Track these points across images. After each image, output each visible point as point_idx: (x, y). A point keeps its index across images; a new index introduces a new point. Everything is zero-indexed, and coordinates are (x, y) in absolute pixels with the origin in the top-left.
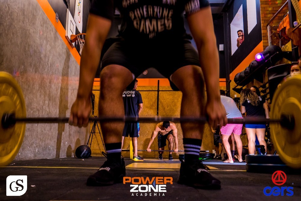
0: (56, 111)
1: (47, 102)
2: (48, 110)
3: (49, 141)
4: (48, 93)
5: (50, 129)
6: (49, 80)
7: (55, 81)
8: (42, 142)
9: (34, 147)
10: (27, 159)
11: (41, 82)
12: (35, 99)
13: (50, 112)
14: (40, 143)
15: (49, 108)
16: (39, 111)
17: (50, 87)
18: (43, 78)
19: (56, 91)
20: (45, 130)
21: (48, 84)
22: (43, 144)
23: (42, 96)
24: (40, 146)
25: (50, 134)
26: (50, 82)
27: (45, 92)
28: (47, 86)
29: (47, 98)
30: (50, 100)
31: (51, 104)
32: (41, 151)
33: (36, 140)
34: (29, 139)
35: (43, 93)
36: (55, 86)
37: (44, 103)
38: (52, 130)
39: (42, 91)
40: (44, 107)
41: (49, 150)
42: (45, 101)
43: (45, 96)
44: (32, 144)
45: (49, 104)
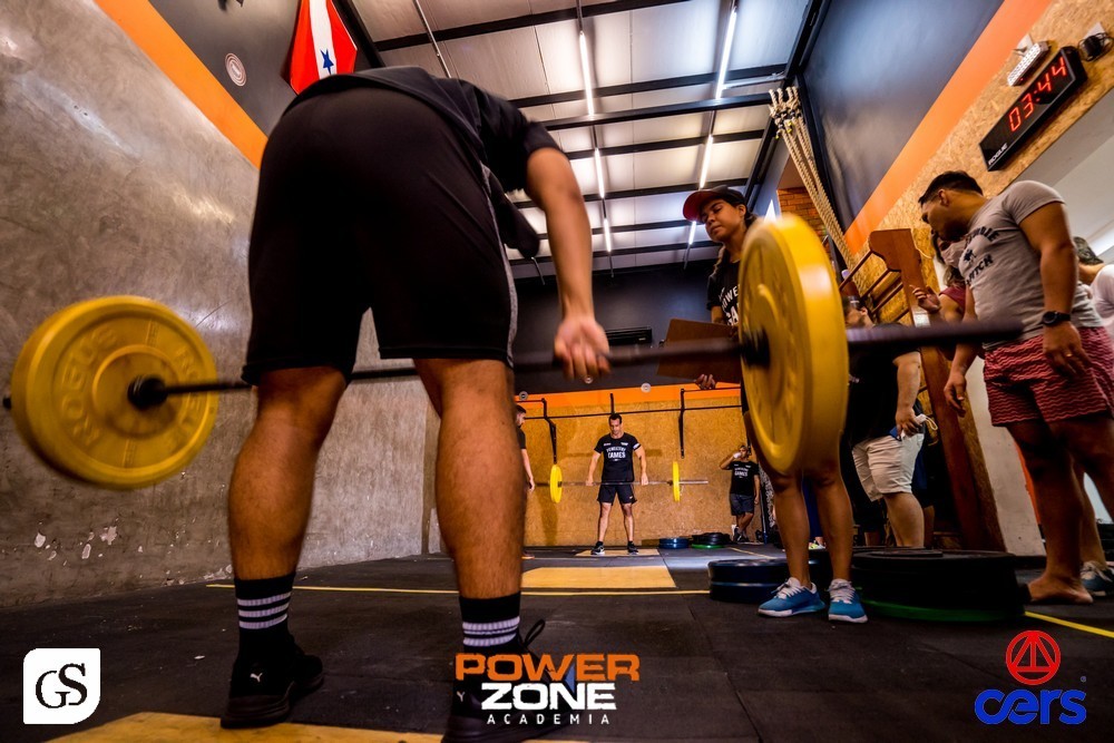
0: (409, 468)
1: (389, 454)
2: (392, 468)
3: (397, 525)
4: (390, 436)
5: (400, 502)
6: (392, 413)
7: (406, 413)
8: (382, 528)
9: (366, 539)
10: (352, 561)
11: (377, 420)
12: (364, 451)
13: (396, 471)
14: (379, 530)
15: (395, 464)
16: (373, 471)
17: (397, 424)
18: (380, 412)
19: (410, 430)
20: (386, 504)
21: (391, 420)
22: (385, 531)
23: (380, 444)
24: (378, 535)
25: (400, 511)
26: (396, 417)
27: (385, 436)
28: (389, 423)
29: (389, 446)
30: (395, 449)
31: (398, 456)
32: (380, 544)
33: (369, 525)
34: (353, 525)
35: (381, 437)
36: (406, 422)
37: (384, 457)
38: (403, 504)
39: (378, 434)
40: (384, 463)
41: (399, 540)
42: (385, 451)
43: (384, 444)
44: (360, 534)
45: (394, 457)
